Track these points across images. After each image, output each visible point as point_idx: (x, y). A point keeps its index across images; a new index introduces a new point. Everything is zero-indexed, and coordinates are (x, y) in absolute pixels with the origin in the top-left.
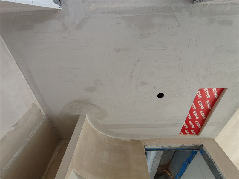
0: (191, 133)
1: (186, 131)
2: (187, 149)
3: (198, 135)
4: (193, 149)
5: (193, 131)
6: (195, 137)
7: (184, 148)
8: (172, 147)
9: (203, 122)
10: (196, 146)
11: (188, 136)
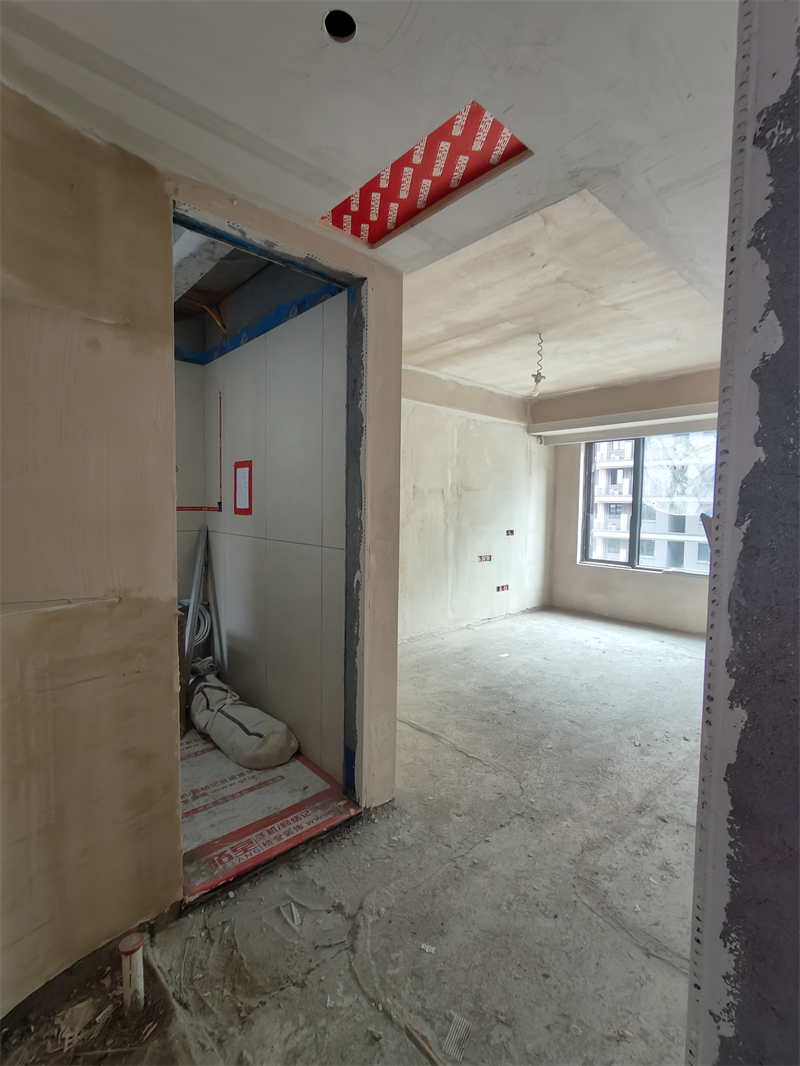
0: (356, 232)
1: (347, 218)
2: (318, 273)
3: (372, 248)
4: (334, 280)
5: (365, 227)
6: (359, 247)
7: (312, 266)
8: (276, 248)
9: (410, 215)
10: (349, 275)
11: (343, 237)
